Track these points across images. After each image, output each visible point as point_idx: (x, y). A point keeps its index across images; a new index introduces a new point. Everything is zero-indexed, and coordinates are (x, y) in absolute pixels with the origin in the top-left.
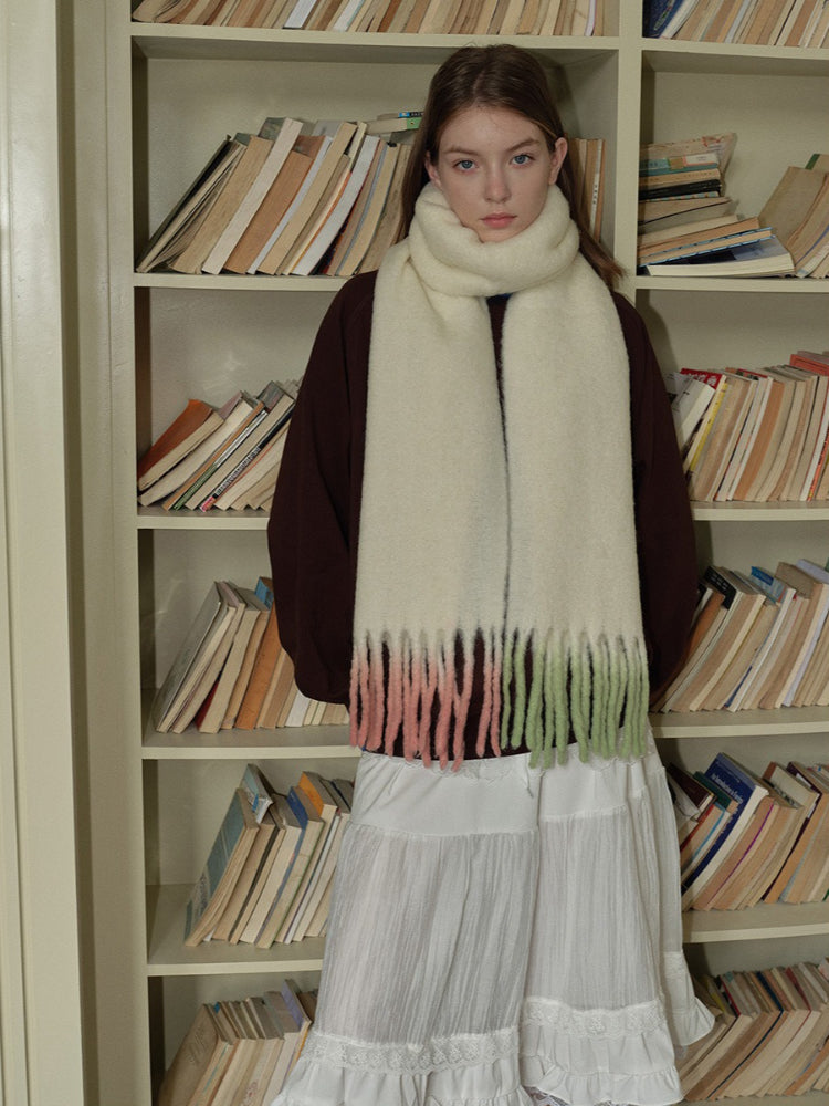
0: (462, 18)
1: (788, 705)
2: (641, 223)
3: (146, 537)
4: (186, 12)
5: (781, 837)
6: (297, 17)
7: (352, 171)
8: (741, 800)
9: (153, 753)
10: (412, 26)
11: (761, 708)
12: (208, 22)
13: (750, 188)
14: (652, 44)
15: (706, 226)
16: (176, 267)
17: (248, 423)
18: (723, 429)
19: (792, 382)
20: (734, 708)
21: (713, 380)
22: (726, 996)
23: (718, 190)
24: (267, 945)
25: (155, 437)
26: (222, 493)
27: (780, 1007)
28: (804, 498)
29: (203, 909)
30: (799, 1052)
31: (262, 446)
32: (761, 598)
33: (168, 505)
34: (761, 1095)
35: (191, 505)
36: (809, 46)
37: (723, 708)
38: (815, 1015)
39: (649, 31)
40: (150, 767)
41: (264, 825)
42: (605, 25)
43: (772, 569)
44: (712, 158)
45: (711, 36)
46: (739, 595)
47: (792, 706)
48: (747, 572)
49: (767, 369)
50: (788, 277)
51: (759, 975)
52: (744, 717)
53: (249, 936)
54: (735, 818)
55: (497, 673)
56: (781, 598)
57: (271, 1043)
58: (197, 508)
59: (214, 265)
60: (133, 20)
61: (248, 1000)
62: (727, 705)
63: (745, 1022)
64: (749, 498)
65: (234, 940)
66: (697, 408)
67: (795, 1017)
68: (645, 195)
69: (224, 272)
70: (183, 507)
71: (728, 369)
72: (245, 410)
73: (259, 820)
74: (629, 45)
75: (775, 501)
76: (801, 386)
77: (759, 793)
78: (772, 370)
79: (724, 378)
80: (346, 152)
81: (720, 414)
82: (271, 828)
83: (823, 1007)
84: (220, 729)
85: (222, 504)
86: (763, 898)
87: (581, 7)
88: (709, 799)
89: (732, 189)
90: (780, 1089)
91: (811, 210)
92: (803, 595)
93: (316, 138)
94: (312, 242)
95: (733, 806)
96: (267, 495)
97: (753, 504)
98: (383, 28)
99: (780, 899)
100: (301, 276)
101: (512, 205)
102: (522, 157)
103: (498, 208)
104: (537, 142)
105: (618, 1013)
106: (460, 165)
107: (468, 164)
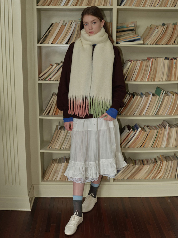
0: (88, 4)
3: (39, 84)
4: (45, 4)
5: (143, 136)
6: (62, 4)
7: (72, 28)
9: (42, 117)
10: (81, 5)
11: (140, 115)
12: (49, 5)
14: (119, 7)
15: (131, 36)
16: (44, 43)
17: (56, 67)
18: (132, 69)
20: (135, 115)
22: (135, 163)
23: (134, 30)
24: (59, 149)
27: (144, 165)
28: (146, 80)
30: (147, 172)
32: (139, 97)
33: (43, 80)
34: (140, 179)
36: (147, 7)
37: (133, 115)
38: (149, 166)
39: (118, 5)
40: (40, 119)
43: (144, 93)
44: (133, 25)
45: (129, 6)
46: (135, 96)
47: (145, 115)
50: (143, 44)
51: (142, 160)
52: (137, 116)
53: (57, 147)
54: (136, 133)
55: (88, 102)
56: (143, 97)
57: (60, 164)
58: (48, 80)
59: (50, 42)
60: (37, 5)
61: (58, 158)
63: (137, 166)
64: (137, 80)
65: (54, 148)
66: (128, 65)
67: (146, 166)
69: (52, 44)
70: (46, 80)
72: (55, 65)
73: (58, 129)
74: (115, 7)
75: (141, 80)
77: (140, 129)
78: (142, 60)
79: (133, 61)
80: (71, 25)
83: (151, 165)
84: (52, 115)
85: (52, 79)
86: (141, 146)
87: (108, 1)
88: (131, 130)
90: (144, 178)
92: (146, 97)
94: (65, 39)
95: (136, 131)
96: (58, 78)
97: (138, 81)
98: (76, 5)
99: (144, 147)
100: (64, 44)
101: (93, 30)
102: (94, 23)
103: (91, 31)
104: (96, 20)
105: (107, 160)
106: (86, 25)
107: (87, 24)
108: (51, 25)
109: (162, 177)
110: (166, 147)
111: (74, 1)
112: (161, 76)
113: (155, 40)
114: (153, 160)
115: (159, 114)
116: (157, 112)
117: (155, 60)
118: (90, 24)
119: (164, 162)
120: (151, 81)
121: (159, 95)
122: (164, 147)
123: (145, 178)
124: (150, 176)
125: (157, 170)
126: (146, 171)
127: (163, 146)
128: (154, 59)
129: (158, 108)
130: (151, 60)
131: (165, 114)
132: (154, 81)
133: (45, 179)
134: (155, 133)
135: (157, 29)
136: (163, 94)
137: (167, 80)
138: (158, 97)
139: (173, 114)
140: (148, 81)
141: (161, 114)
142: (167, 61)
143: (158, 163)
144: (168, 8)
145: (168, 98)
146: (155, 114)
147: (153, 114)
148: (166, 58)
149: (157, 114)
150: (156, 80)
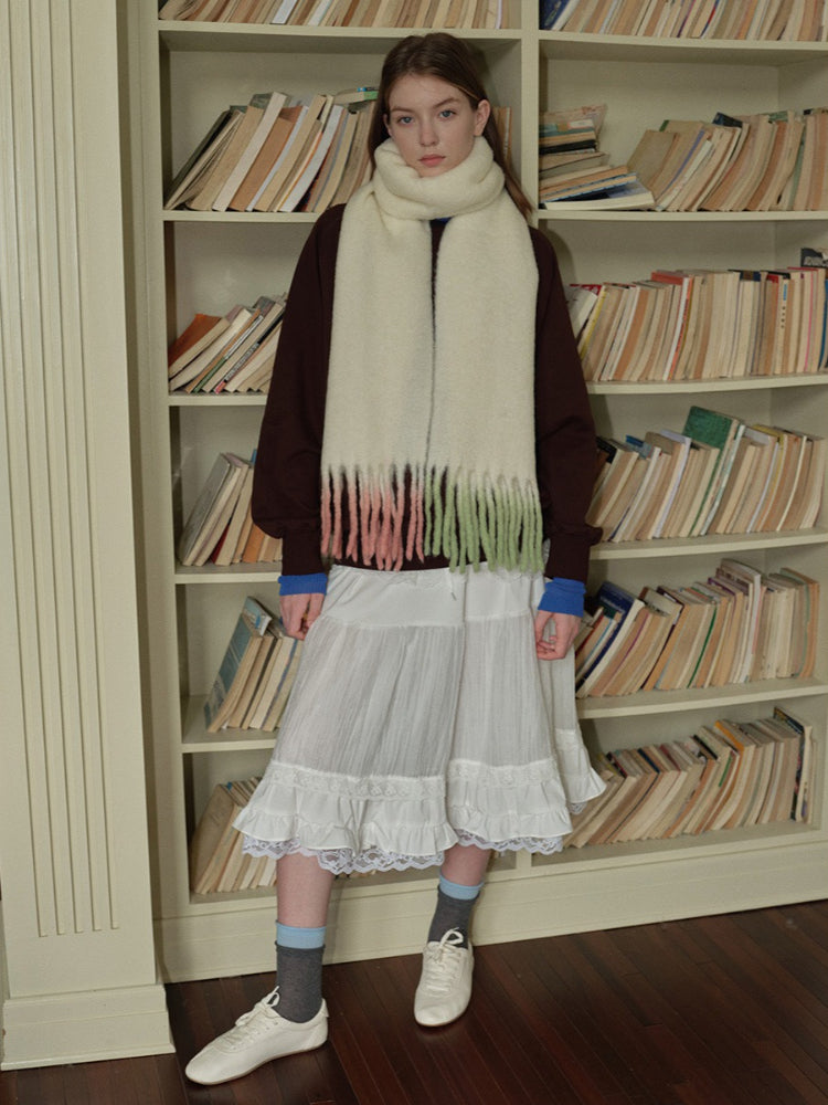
0: (403, 18)
1: (657, 536)
2: (540, 171)
3: (175, 412)
4: (198, 12)
5: (655, 639)
6: (282, 15)
7: (323, 131)
8: (624, 612)
9: (184, 579)
10: (368, 20)
11: (637, 539)
12: (215, 20)
13: (619, 145)
14: (546, 35)
15: (588, 174)
16: (192, 206)
17: (249, 325)
18: (604, 328)
19: (654, 290)
20: (617, 540)
21: (596, 289)
22: (616, 765)
23: (594, 147)
24: (271, 729)
25: (180, 333)
26: (230, 379)
27: (658, 770)
28: (665, 378)
29: (220, 705)
30: (672, 804)
31: (260, 342)
32: (635, 455)
33: (189, 389)
34: (645, 838)
35: (207, 388)
36: (662, 35)
37: (609, 541)
38: (684, 775)
39: (544, 24)
40: (181, 589)
41: (266, 637)
42: (511, 19)
43: (642, 437)
44: (589, 123)
45: (589, 29)
46: (619, 452)
47: (661, 538)
48: (623, 440)
49: (635, 283)
50: (649, 210)
51: (641, 752)
52: (624, 544)
53: (256, 723)
54: (620, 625)
55: (420, 497)
56: (650, 456)
58: (212, 391)
59: (222, 204)
60: (159, 18)
61: (253, 779)
62: (612, 537)
63: (631, 781)
64: (625, 378)
65: (245, 727)
66: (585, 309)
67: (669, 776)
68: (544, 151)
69: (229, 210)
70: (201, 391)
71: (605, 284)
72: (245, 316)
73: (262, 632)
74: (529, 36)
75: (644, 379)
76: (661, 293)
77: (638, 605)
78: (639, 284)
79: (603, 288)
80: (319, 118)
81: (601, 314)
82: (271, 639)
83: (688, 768)
84: (231, 563)
85: (231, 387)
86: (642, 687)
87: (492, 7)
88: (600, 611)
89: (603, 148)
90: (659, 833)
91: (665, 161)
92: (667, 453)
93: (295, 108)
94: (294, 186)
95: (618, 616)
96: (263, 381)
97: (628, 382)
98: (345, 23)
99: (654, 687)
100: (286, 212)
101: (441, 148)
102: (447, 113)
103: (430, 151)
104: (457, 100)
105: (523, 767)
106: (403, 121)
107: (407, 120)
108: (226, 118)
109: (739, 823)
110: (750, 680)
111: (336, 1)
112: (728, 356)
113: (700, 189)
114: (695, 747)
115: (720, 529)
116: (710, 520)
117: (703, 282)
118: (426, 118)
119: (746, 749)
120: (686, 380)
121: (720, 444)
122: (742, 680)
123: (667, 834)
124: (686, 819)
125: (716, 789)
126: (669, 799)
127: (736, 678)
128: (698, 280)
129: (717, 504)
130: (686, 281)
131: (746, 528)
132: (698, 378)
133: (203, 887)
134: (704, 620)
135: (709, 139)
136: (735, 438)
137: (753, 373)
138: (715, 452)
139: (778, 529)
140: (672, 379)
141: (728, 531)
142: (749, 286)
143: (719, 758)
144: (751, 43)
145: (757, 455)
146: (703, 533)
147: (695, 533)
148: (745, 276)
150: (705, 375)
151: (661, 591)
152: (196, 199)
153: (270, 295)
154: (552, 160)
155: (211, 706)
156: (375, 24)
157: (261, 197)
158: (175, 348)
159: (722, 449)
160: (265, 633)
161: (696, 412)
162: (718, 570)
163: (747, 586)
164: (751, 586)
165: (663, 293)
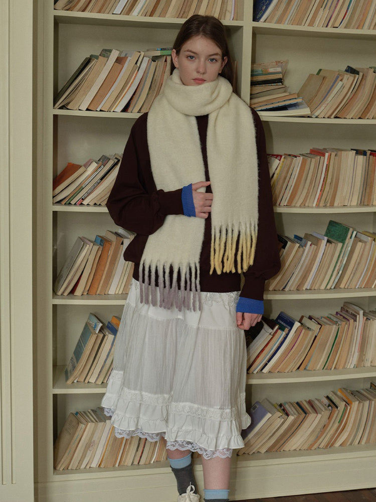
0: (182, 12)
1: (308, 288)
2: (251, 95)
3: (55, 213)
4: (75, 6)
5: (306, 343)
6: (118, 10)
7: (138, 71)
8: (290, 328)
9: (58, 302)
10: (163, 14)
11: (298, 290)
12: (83, 11)
13: (294, 82)
14: (256, 24)
15: (277, 96)
16: (68, 107)
17: (96, 170)
18: (283, 178)
19: (310, 159)
20: (287, 289)
21: (279, 158)
22: (284, 410)
23: (281, 82)
24: (100, 383)
25: (59, 172)
26: (85, 198)
27: (306, 413)
28: (314, 205)
29: (73, 370)
30: (313, 431)
31: (102, 179)
32: (298, 245)
33: (64, 202)
34: (298, 450)
35: (73, 202)
36: (317, 26)
37: (282, 290)
38: (319, 416)
39: (255, 19)
40: (55, 306)
41: (99, 334)
42: (238, 15)
43: (302, 236)
44: (279, 69)
45: (279, 21)
46: (289, 243)
47: (310, 289)
48: (292, 237)
49: (300, 154)
50: (309, 117)
51: (298, 403)
52: (291, 292)
53: (92, 380)
54: (287, 335)
56: (305, 245)
57: (101, 424)
58: (75, 204)
59: (84, 107)
60: (55, 9)
61: (89, 411)
62: (284, 288)
63: (291, 418)
64: (293, 204)
65: (86, 381)
67: (312, 416)
68: (253, 84)
69: (87, 110)
70: (70, 204)
71: (285, 154)
72: (94, 165)
73: (97, 332)
74: (247, 24)
75: (303, 205)
76: (313, 160)
77: (297, 325)
78: (303, 155)
79: (283, 157)
80: (136, 63)
81: (281, 171)
82: (101, 335)
83: (323, 413)
84: (82, 295)
85: (85, 202)
86: (298, 368)
87: (229, 9)
88: (277, 327)
89: (287, 82)
90: (306, 446)
91: (318, 91)
92: (314, 244)
93: (124, 58)
94: (122, 99)
95: (287, 330)
96: (103, 199)
97: (295, 207)
98: (151, 15)
99: (305, 369)
100: (117, 112)
103: (200, 76)
106: (189, 58)
107: (192, 57)
108: (87, 62)
109: (349, 443)
110: (356, 366)
111: (148, 1)
112: (348, 195)
113: (335, 107)
114: (326, 402)
115: (342, 286)
116: (336, 280)
117: (336, 155)
118: (202, 59)
119: (353, 403)
120: (325, 206)
121: (343, 241)
122: (352, 366)
123: (310, 448)
124: (321, 440)
125: (337, 424)
126: (311, 429)
127: (349, 365)
128: (333, 154)
129: (340, 272)
130: (327, 155)
131: (356, 286)
132: (332, 205)
133: (61, 467)
134: (332, 333)
135: (341, 80)
136: (351, 238)
137: (362, 203)
138: (340, 245)
139: (373, 287)
140: (318, 206)
141: (346, 287)
142: (361, 158)
143: (339, 408)
144: (365, 31)
145: (363, 247)
146: (333, 287)
147: (328, 287)
148: (358, 152)
149: (337, 287)
150: (336, 204)
151: (310, 318)
152: (71, 104)
153: (107, 155)
154: (258, 89)
155: (69, 370)
156: (167, 16)
157: (104, 104)
158: (57, 181)
159: (344, 244)
160: (99, 332)
161: (332, 223)
162: (342, 308)
163: (356, 316)
164: (358, 316)
165: (314, 161)
